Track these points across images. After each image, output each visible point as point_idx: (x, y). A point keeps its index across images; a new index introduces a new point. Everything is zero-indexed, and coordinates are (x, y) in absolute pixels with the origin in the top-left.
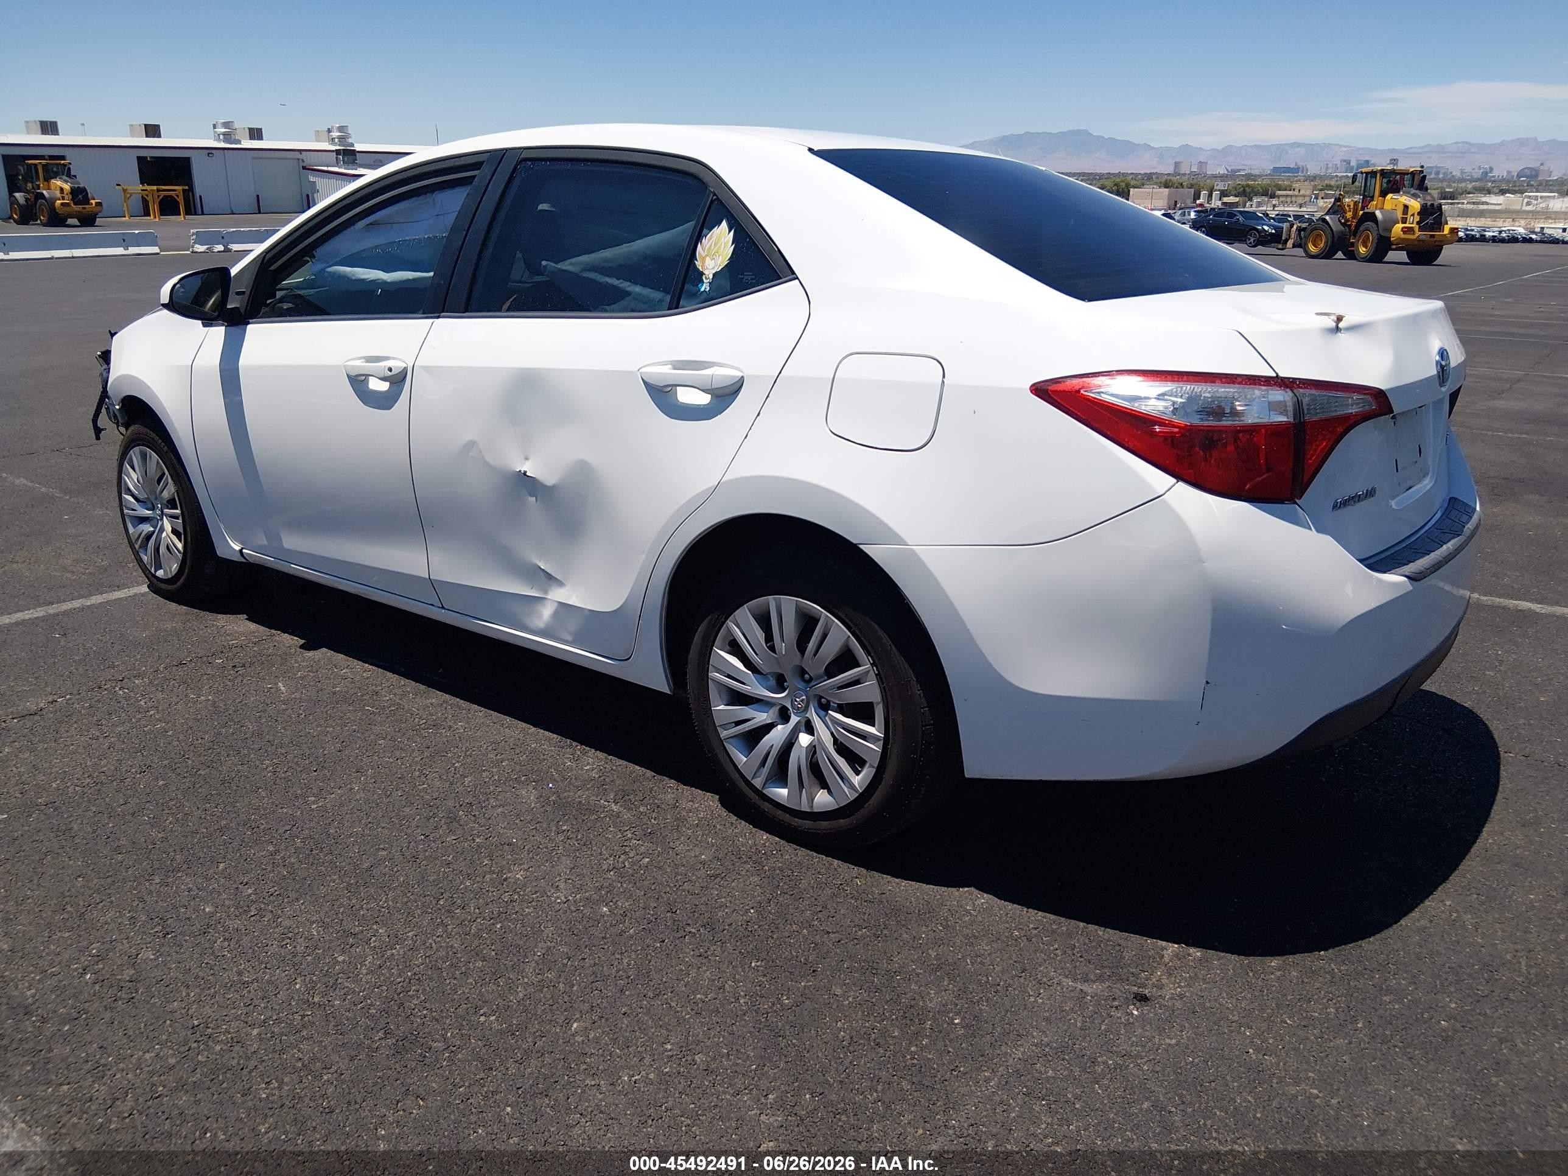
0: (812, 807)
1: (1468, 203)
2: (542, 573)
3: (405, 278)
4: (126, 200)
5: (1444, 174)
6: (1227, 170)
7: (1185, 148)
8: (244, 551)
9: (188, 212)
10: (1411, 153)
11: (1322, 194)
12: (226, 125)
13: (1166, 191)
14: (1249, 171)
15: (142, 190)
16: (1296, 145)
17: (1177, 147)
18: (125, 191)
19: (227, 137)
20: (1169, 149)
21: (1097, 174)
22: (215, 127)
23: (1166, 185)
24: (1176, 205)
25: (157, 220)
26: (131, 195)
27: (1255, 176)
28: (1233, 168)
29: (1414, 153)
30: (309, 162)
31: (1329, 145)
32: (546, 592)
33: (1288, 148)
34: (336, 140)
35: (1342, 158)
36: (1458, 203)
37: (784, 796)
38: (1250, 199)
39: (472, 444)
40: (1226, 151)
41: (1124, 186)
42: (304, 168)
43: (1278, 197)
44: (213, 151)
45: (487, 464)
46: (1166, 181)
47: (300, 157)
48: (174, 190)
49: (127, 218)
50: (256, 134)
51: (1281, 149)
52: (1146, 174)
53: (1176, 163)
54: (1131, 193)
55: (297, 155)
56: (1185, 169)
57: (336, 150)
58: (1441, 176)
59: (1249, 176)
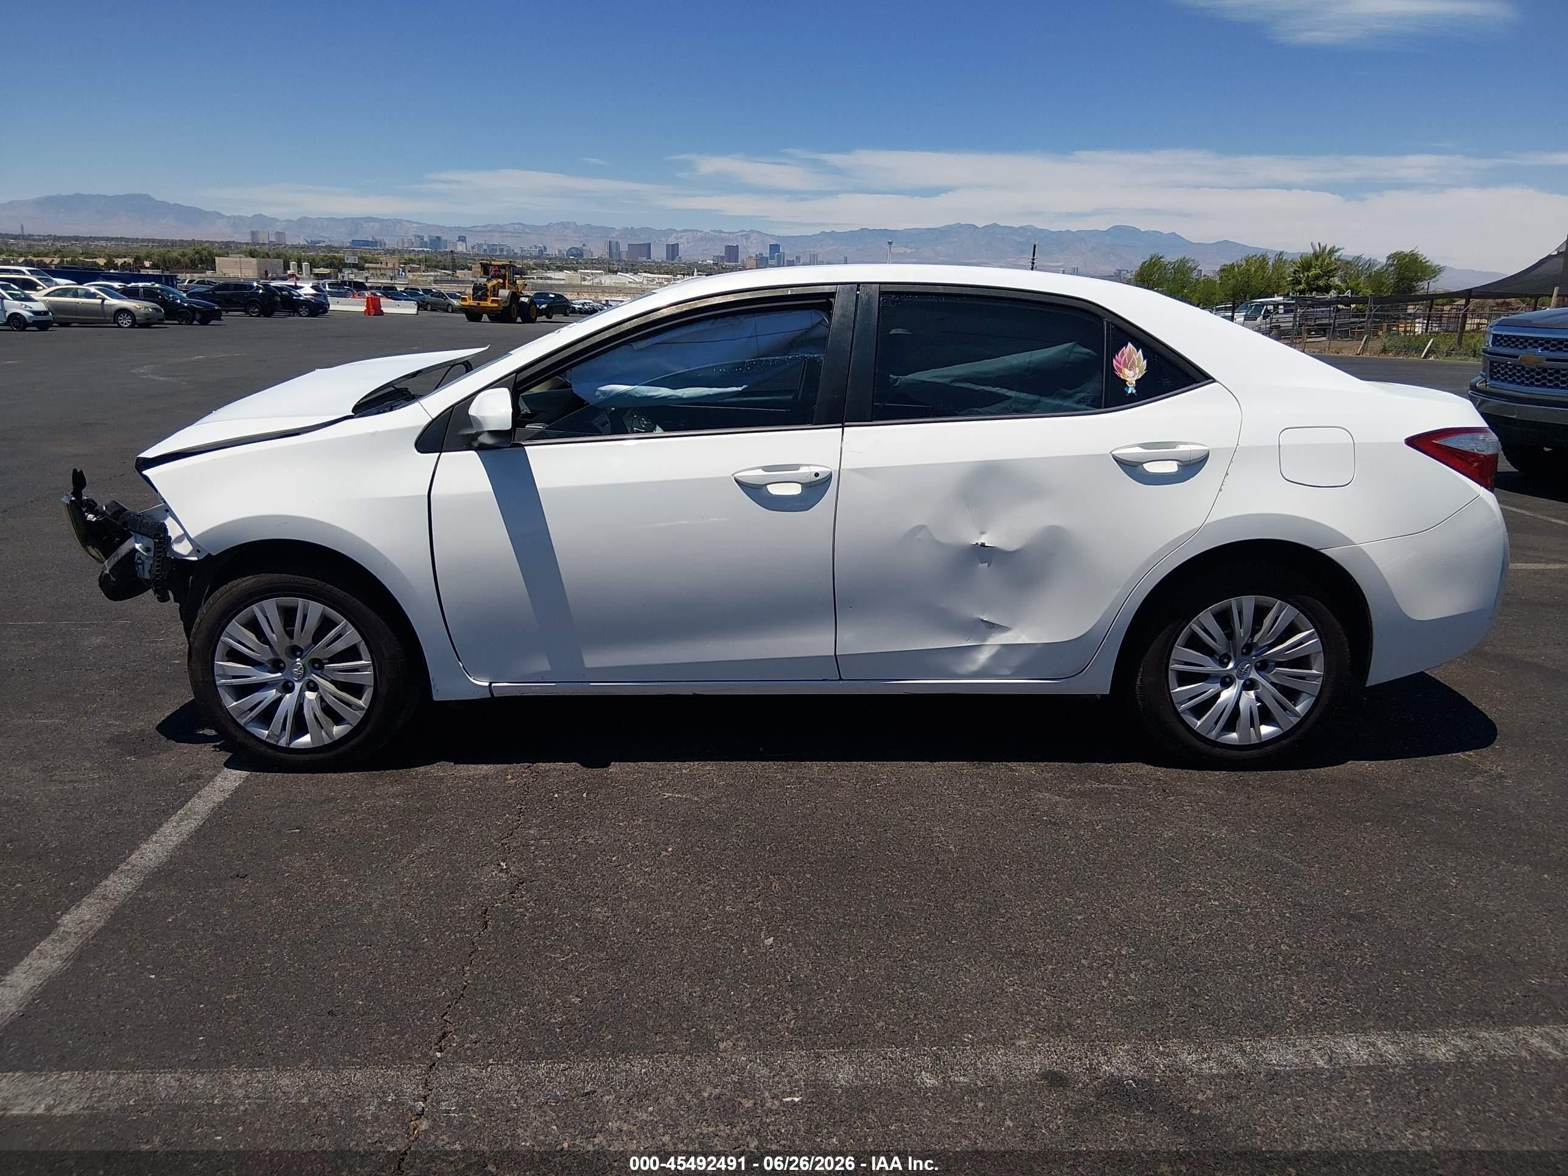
0: (1261, 738)
1: (538, 278)
2: (983, 625)
3: (704, 394)
5: (507, 251)
6: (307, 242)
7: (259, 218)
8: (493, 685)
10: (475, 232)
11: (408, 267)
13: (254, 261)
14: (329, 244)
16: (370, 219)
17: (250, 216)
20: (241, 219)
21: (167, 241)
23: (252, 254)
24: (267, 275)
27: (336, 248)
28: (313, 239)
29: (479, 232)
31: (400, 221)
32: (985, 640)
33: (363, 222)
35: (415, 233)
36: (529, 278)
37: (1235, 739)
38: (340, 271)
39: (921, 528)
40: (302, 222)
41: (206, 254)
43: (368, 269)
45: (938, 542)
46: (251, 250)
51: (356, 222)
52: (222, 242)
53: (252, 232)
54: (217, 262)
56: (263, 238)
58: (505, 253)
59: (329, 248)
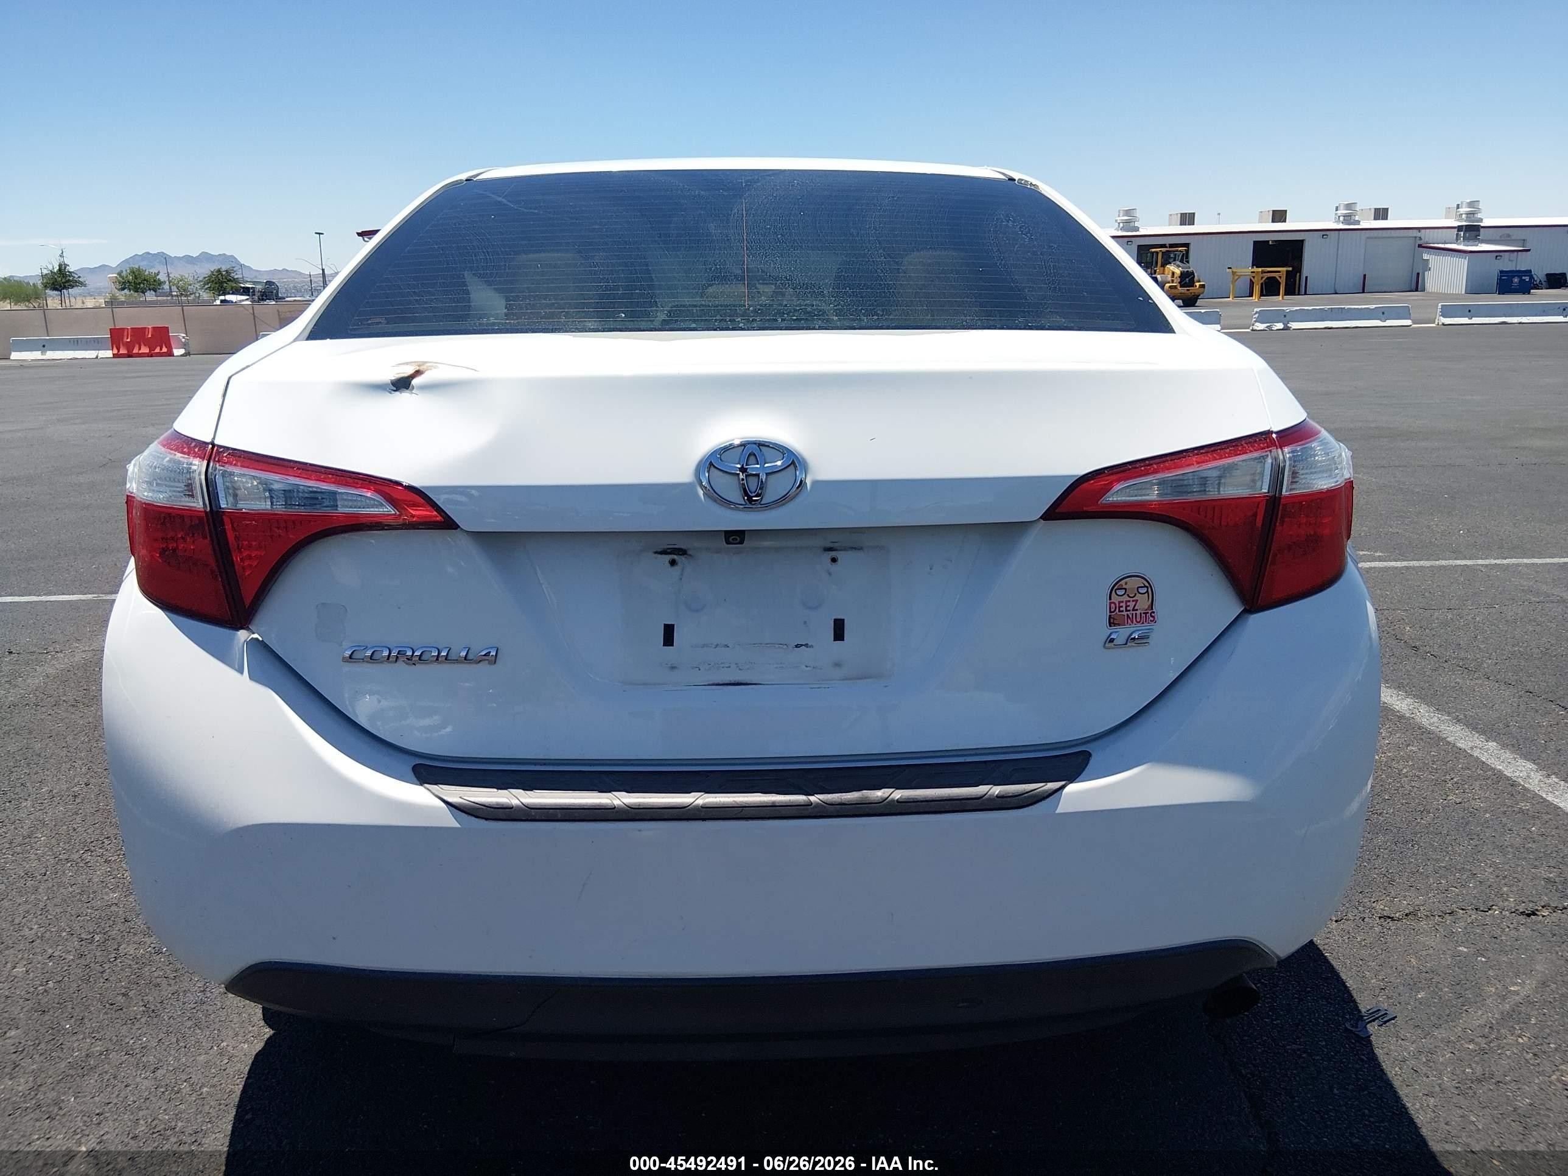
4: (1234, 281)
9: (1287, 293)
12: (1348, 206)
15: (1252, 272)
18: (1234, 273)
19: (1348, 219)
22: (1337, 209)
25: (1257, 300)
26: (1240, 276)
30: (1427, 240)
34: (1464, 216)
42: (1420, 246)
44: (1328, 233)
47: (1419, 234)
48: (1279, 272)
49: (1231, 299)
50: (1381, 214)
55: (1415, 233)
57: (1459, 226)
